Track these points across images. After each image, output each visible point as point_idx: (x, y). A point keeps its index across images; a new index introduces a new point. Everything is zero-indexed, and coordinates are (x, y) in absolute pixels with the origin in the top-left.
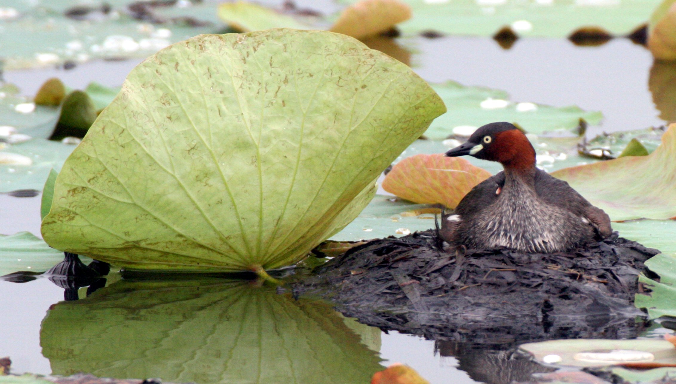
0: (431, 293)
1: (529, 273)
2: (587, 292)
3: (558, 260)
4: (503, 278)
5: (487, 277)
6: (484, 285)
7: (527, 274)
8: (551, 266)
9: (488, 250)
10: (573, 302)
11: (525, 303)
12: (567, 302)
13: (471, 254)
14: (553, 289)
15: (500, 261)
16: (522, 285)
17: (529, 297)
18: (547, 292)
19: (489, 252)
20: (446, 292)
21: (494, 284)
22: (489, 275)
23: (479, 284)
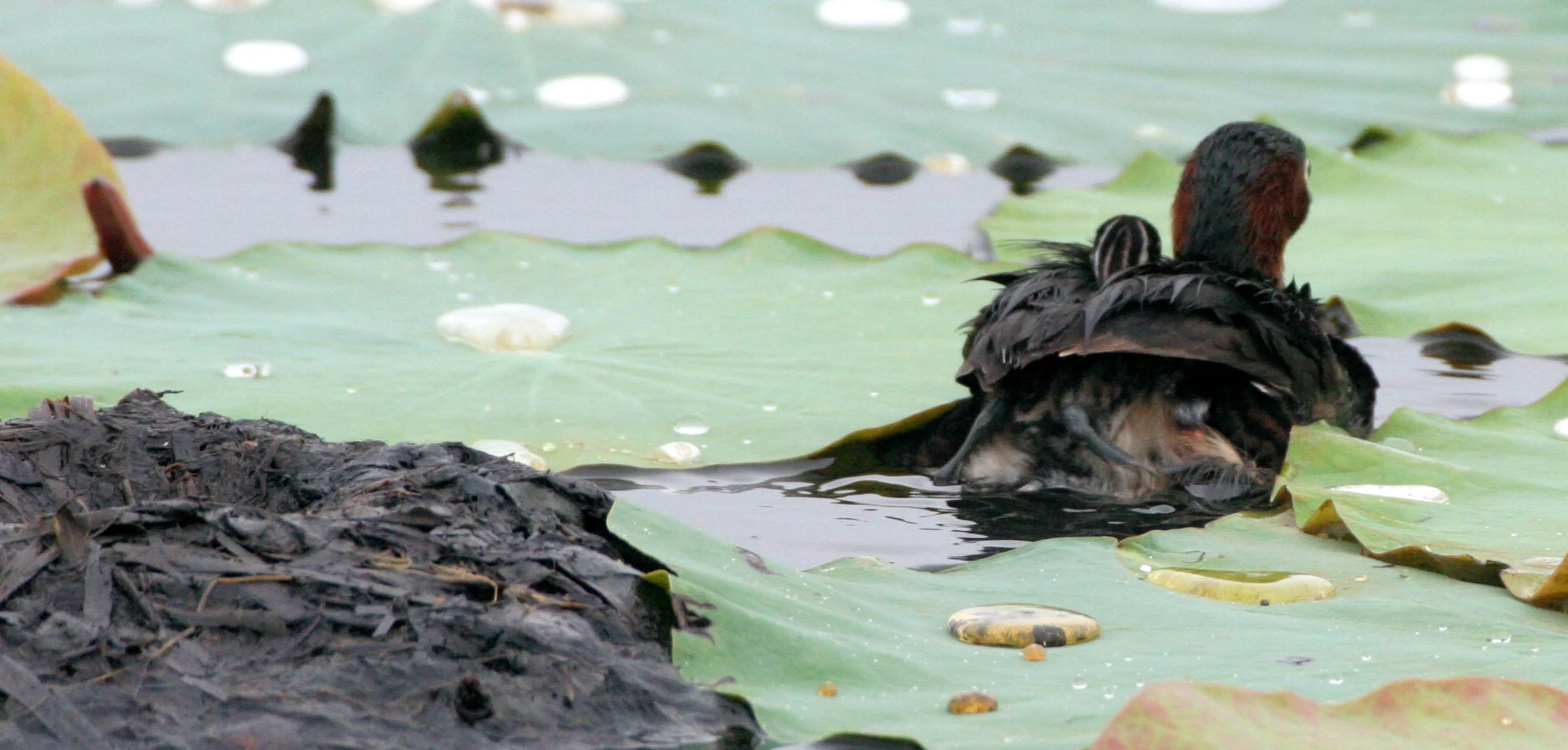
0: (68, 669)
1: (336, 586)
2: (567, 648)
3: (392, 538)
4: (256, 606)
5: (207, 606)
6: (206, 634)
7: (331, 590)
8: (383, 558)
9: (152, 513)
10: (539, 682)
11: (392, 693)
12: (520, 680)
13: (104, 528)
14: (455, 643)
15: (205, 545)
16: (337, 627)
17: (397, 673)
18: (437, 650)
19: (160, 519)
20: (114, 663)
21: (235, 630)
22: (210, 596)
23: (190, 630)
